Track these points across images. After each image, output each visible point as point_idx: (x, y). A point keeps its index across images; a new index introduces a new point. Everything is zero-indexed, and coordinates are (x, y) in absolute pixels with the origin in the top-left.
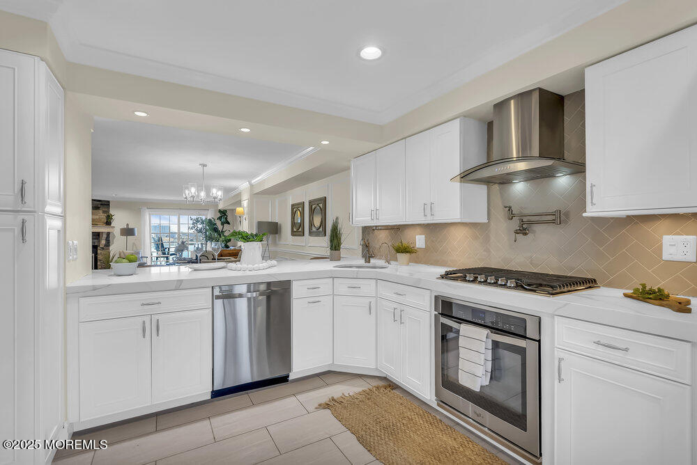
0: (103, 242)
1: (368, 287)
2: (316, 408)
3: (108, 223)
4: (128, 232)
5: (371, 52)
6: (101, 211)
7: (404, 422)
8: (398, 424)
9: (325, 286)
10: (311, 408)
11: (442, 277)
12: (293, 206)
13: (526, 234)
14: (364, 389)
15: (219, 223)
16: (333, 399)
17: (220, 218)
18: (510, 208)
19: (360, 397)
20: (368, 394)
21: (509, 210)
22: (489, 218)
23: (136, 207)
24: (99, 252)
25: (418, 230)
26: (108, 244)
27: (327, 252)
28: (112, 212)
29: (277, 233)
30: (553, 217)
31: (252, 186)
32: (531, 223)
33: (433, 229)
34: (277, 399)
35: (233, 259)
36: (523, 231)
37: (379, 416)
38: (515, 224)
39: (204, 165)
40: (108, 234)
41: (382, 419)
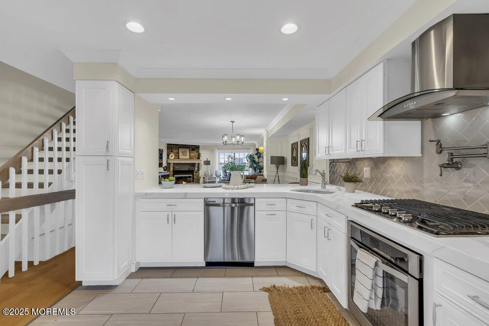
0: (196, 168)
1: (311, 208)
2: (260, 290)
3: (199, 158)
4: (207, 163)
5: (289, 28)
6: (195, 151)
7: (318, 320)
8: (312, 320)
9: (280, 204)
10: (257, 288)
11: (356, 205)
12: (292, 145)
13: (458, 168)
14: (301, 285)
15: (256, 157)
16: (274, 286)
17: (257, 154)
18: (439, 141)
19: (296, 291)
20: (302, 290)
21: (438, 144)
22: (422, 152)
23: (212, 148)
24: (194, 174)
25: (366, 163)
26: (198, 170)
27: (299, 179)
28: (200, 152)
29: (284, 164)
30: (485, 151)
31: (268, 132)
32: (464, 157)
33: (378, 162)
34: (241, 276)
35: (253, 181)
36: (453, 164)
37: (300, 309)
38: (444, 158)
39: (233, 122)
40: (199, 164)
41: (301, 311)
